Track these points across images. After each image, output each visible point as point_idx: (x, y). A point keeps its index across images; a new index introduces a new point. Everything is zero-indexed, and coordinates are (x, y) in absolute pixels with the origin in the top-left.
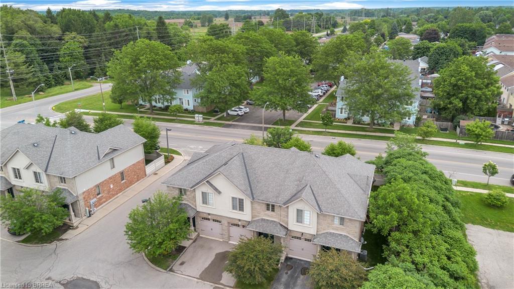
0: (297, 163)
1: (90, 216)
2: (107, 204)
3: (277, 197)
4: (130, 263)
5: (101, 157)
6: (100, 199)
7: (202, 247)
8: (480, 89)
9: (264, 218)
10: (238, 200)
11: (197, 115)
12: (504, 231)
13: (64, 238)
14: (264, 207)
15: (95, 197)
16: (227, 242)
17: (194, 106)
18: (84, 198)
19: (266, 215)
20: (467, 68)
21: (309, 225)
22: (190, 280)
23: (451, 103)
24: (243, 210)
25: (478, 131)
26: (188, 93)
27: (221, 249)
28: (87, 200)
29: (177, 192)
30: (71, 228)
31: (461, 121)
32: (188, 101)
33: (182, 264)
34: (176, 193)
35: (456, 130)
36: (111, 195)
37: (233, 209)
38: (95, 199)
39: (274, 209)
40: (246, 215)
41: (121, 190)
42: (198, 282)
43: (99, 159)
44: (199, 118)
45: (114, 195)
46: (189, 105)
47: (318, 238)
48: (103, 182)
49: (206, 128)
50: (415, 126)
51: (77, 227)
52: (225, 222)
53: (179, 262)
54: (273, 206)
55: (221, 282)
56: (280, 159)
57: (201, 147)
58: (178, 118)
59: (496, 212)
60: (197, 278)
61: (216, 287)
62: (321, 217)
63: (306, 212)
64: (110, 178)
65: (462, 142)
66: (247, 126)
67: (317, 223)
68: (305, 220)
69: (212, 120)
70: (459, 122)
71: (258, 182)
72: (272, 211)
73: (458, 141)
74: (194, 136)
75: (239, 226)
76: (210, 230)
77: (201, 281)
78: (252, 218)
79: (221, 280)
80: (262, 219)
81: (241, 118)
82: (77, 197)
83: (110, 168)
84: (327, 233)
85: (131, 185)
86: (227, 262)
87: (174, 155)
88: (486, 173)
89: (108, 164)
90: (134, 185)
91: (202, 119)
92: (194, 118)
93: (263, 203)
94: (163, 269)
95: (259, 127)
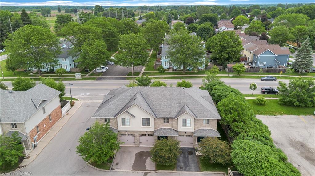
0: (174, 94)
1: (35, 148)
2: (43, 138)
3: (170, 114)
4: (81, 171)
5: (38, 107)
6: (39, 135)
7: (124, 152)
8: (234, 47)
9: (162, 127)
10: (146, 119)
11: (77, 74)
12: (269, 115)
13: (23, 166)
14: (163, 121)
15: (36, 134)
16: (139, 146)
17: (70, 68)
18: (30, 136)
19: (163, 125)
20: (228, 37)
21: (190, 127)
22: (127, 172)
23: (222, 55)
24: (149, 125)
25: (239, 69)
26: (65, 60)
27: (137, 151)
28: (32, 138)
29: (104, 121)
30: (25, 158)
31: (228, 64)
32: (66, 65)
33: (117, 164)
34: (102, 122)
35: (225, 70)
36: (45, 131)
37: (143, 125)
38: (36, 136)
39: (168, 121)
40: (151, 128)
41: (50, 128)
42: (133, 172)
43: (36, 108)
44: (78, 75)
45: (46, 132)
46: (66, 68)
47: (197, 133)
48: (40, 123)
49: (85, 81)
50: (205, 69)
51: (29, 157)
52: (137, 134)
53: (115, 163)
54: (168, 119)
55: (147, 169)
56: (164, 93)
57: (88, 94)
58: (63, 77)
59: (262, 107)
60: (131, 170)
61: (145, 172)
62: (197, 121)
63: (188, 120)
64: (43, 120)
65: (231, 75)
66: (112, 78)
67: (195, 124)
68: (187, 124)
69: (87, 76)
70: (227, 65)
71: (156, 107)
72: (167, 122)
73: (229, 75)
74: (79, 87)
75: (145, 135)
76: (127, 141)
77: (134, 171)
78: (155, 129)
79: (146, 168)
80: (162, 128)
81: (105, 73)
82: (27, 135)
83: (43, 113)
84: (200, 129)
85: (55, 124)
86: (144, 157)
87: (74, 101)
88: (251, 89)
89: (42, 111)
90: (56, 123)
91: (80, 76)
92: (75, 76)
93: (161, 119)
94: (107, 170)
95: (120, 78)
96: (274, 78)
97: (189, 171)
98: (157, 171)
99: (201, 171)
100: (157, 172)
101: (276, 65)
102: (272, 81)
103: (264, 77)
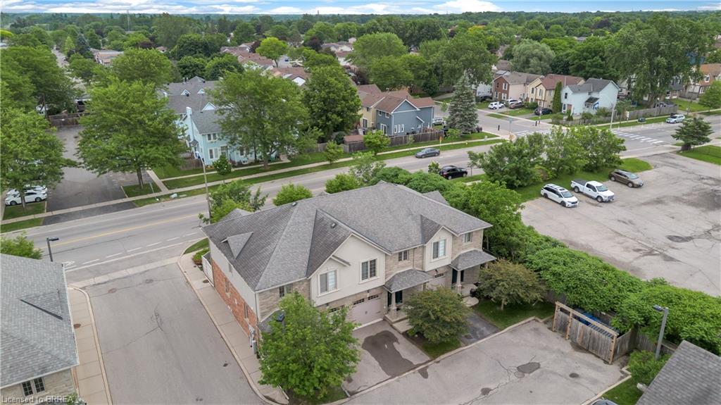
3: (409, 239)
10: (369, 263)
14: (398, 257)
19: (399, 267)
21: (445, 256)
24: (375, 275)
29: (278, 294)
31: (344, 137)
33: (350, 381)
34: (275, 298)
37: (363, 279)
39: (406, 256)
40: (379, 280)
43: (60, 318)
52: (349, 304)
54: (407, 252)
55: (415, 364)
60: (390, 379)
61: (419, 371)
63: (441, 242)
67: (453, 248)
68: (440, 252)
70: (343, 139)
71: (374, 233)
72: (405, 259)
77: (397, 377)
78: (386, 278)
79: (411, 363)
80: (397, 274)
81: (52, 203)
93: (397, 253)
94: (343, 398)
95: (114, 205)
96: (437, 151)
97: (485, 337)
98: (438, 359)
99: (501, 330)
100: (438, 362)
101: (420, 127)
102: (435, 156)
103: (420, 150)
